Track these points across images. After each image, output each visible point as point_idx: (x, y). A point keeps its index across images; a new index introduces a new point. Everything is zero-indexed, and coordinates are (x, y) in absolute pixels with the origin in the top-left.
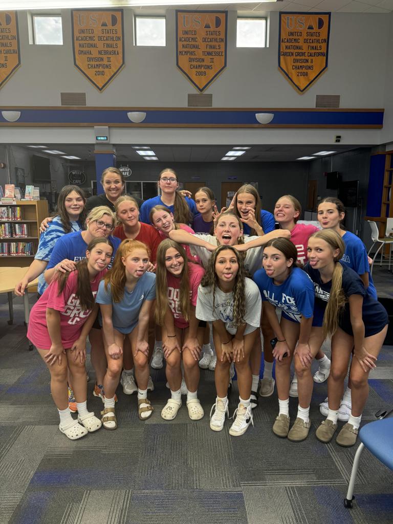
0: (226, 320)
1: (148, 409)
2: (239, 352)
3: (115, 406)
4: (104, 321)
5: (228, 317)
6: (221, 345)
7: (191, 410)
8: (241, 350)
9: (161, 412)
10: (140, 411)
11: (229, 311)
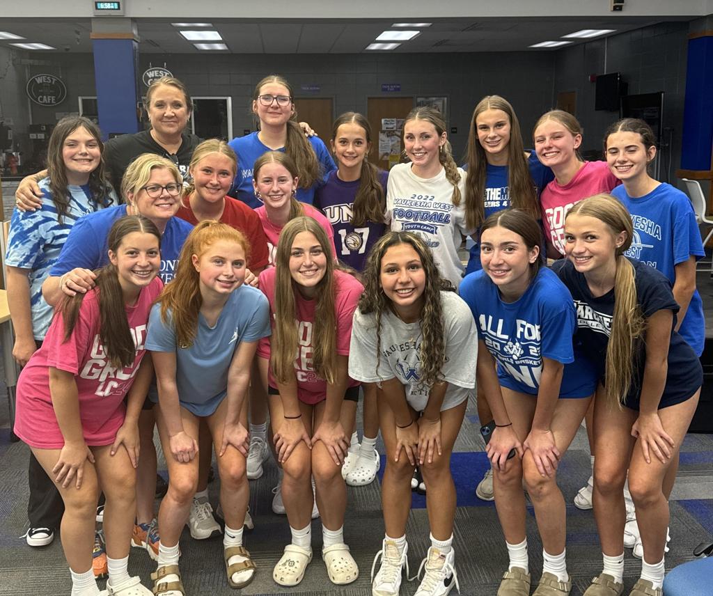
0: (408, 378)
1: (245, 567)
2: (431, 443)
3: (179, 562)
4: (161, 387)
5: (412, 372)
6: (396, 429)
7: (332, 566)
8: (435, 440)
9: (272, 571)
10: (229, 572)
11: (414, 360)
